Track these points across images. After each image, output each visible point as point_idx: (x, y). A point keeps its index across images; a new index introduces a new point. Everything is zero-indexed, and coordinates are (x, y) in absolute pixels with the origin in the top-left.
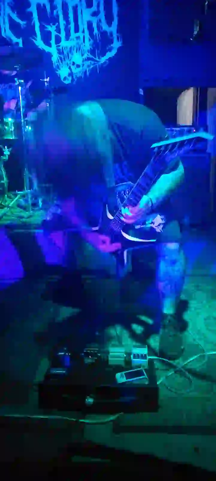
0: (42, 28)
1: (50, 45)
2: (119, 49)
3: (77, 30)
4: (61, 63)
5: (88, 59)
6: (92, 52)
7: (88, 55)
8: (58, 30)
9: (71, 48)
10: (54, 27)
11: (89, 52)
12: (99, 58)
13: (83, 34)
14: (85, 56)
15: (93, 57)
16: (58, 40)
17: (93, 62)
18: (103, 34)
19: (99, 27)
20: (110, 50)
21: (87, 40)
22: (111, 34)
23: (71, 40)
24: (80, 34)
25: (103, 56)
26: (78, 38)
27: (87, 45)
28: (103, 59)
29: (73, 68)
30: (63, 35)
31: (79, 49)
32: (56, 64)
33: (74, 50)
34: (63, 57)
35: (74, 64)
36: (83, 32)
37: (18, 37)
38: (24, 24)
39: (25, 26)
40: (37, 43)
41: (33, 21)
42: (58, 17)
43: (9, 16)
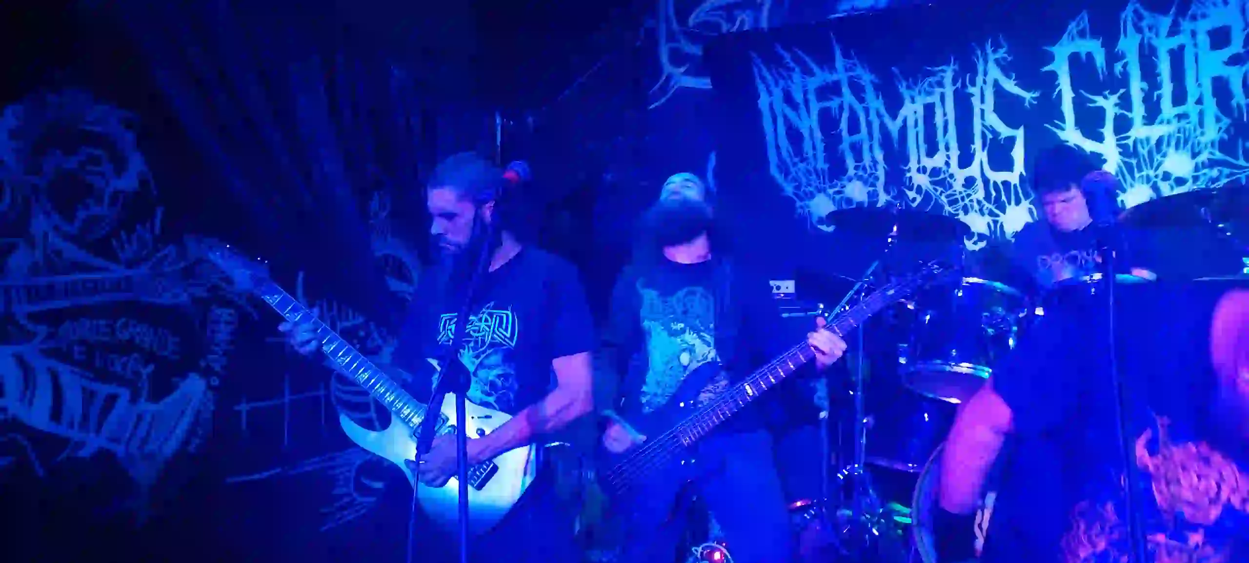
1: (1100, 138)
3: (1179, 98)
4: (1128, 177)
16: (1122, 125)
17: (1227, 171)
19: (1246, 89)
23: (1161, 122)
29: (1164, 185)
30: (1138, 111)
32: (1114, 179)
33: (1169, 145)
35: (1166, 176)
37: (1014, 126)
38: (1034, 99)
39: (1035, 103)
40: (1062, 135)
41: (1057, 90)
42: (1125, 75)
43: (996, 84)
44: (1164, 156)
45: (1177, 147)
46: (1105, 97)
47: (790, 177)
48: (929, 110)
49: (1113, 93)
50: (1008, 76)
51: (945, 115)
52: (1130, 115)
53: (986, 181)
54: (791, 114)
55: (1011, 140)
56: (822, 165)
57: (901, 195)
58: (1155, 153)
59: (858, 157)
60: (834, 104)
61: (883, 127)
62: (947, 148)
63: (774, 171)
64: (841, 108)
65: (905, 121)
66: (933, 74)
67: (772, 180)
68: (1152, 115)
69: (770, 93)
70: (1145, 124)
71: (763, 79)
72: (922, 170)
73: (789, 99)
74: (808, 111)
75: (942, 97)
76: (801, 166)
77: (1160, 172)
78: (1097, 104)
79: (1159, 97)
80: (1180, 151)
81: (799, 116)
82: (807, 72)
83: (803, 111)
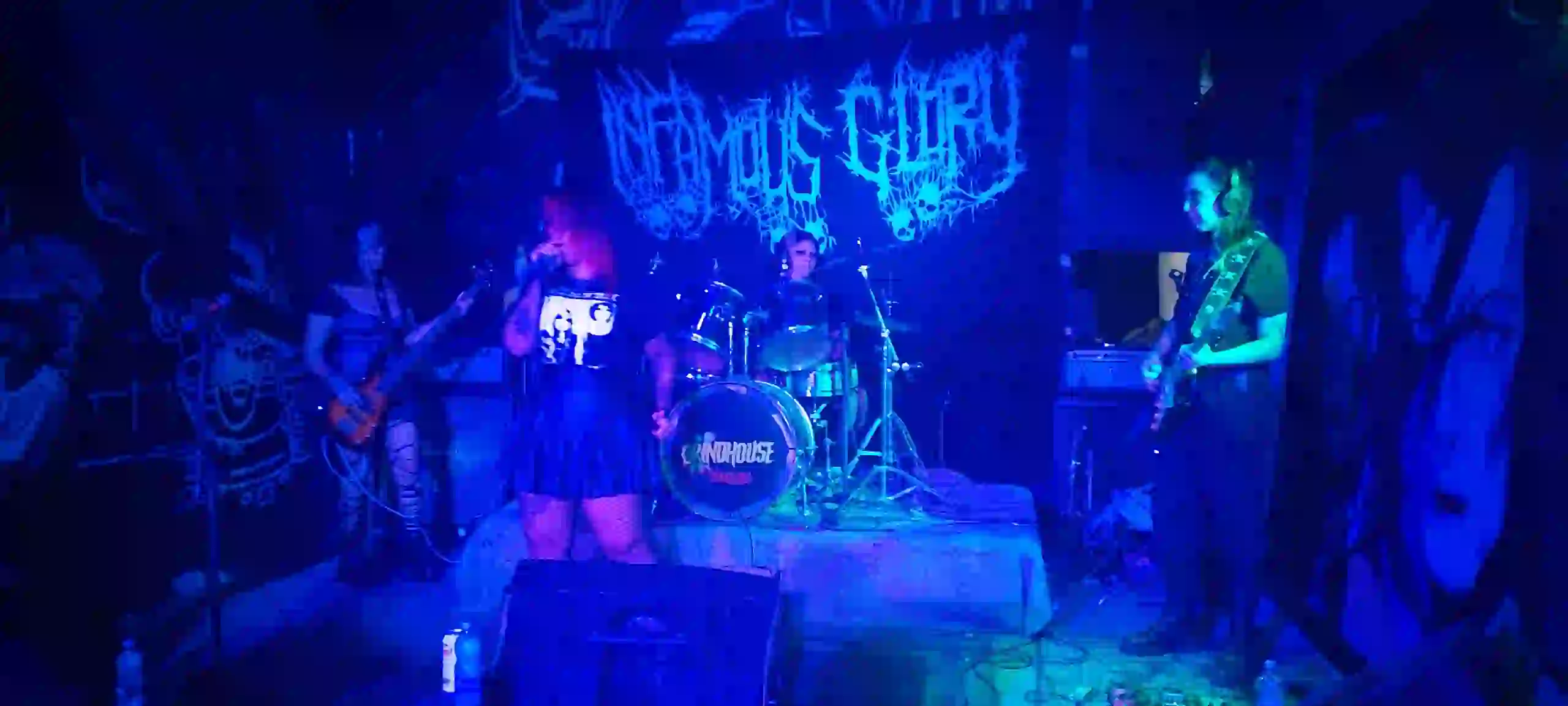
0: (862, 139)
1: (875, 169)
2: (1018, 178)
3: (932, 141)
4: (895, 202)
5: (953, 195)
6: (962, 182)
7: (953, 187)
8: (895, 142)
9: (919, 173)
10: (887, 138)
11: (956, 180)
12: (976, 194)
13: (945, 149)
14: (948, 189)
15: (964, 192)
16: (893, 160)
17: (962, 201)
18: (988, 150)
19: (979, 137)
20: (1000, 179)
21: (952, 161)
22: (1004, 148)
23: (920, 160)
24: (939, 149)
25: (984, 190)
26: (934, 156)
27: (953, 170)
28: (984, 197)
29: (920, 211)
30: (903, 149)
31: (934, 176)
32: (885, 204)
33: (924, 178)
34: (900, 192)
35: (922, 203)
36: (946, 145)
37: (812, 153)
38: (828, 133)
39: (829, 136)
40: (849, 165)
41: (845, 129)
42: (896, 120)
43: (800, 118)
44: (920, 187)
45: (930, 180)
46: (881, 136)
47: (631, 188)
48: (747, 137)
49: (887, 132)
50: (810, 113)
51: (759, 141)
52: (898, 152)
53: (791, 201)
54: (631, 129)
55: (811, 167)
56: (659, 179)
57: (725, 210)
58: (914, 183)
59: (690, 175)
60: (668, 124)
61: (710, 147)
62: (761, 170)
63: (617, 182)
64: (675, 126)
65: (727, 143)
66: (752, 104)
67: (615, 189)
68: (913, 154)
69: (613, 110)
70: (909, 161)
71: (607, 96)
72: (741, 188)
73: (629, 116)
74: (646, 129)
75: (758, 124)
76: (641, 179)
77: (917, 201)
78: (874, 141)
79: (919, 139)
80: (931, 184)
81: (638, 131)
82: (645, 92)
83: (642, 129)
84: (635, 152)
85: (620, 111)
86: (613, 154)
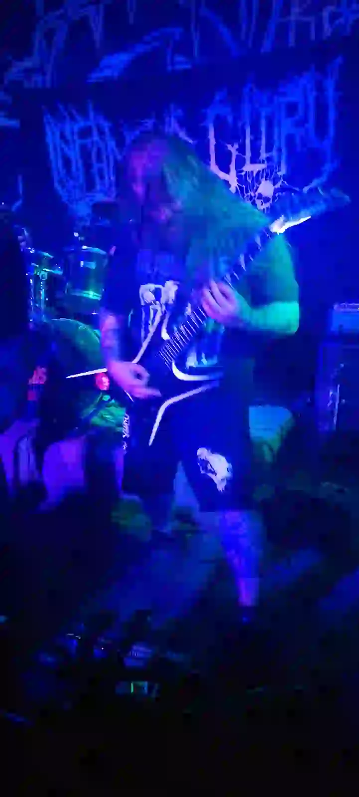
0: (219, 148)
1: (227, 171)
2: (332, 172)
3: (269, 149)
5: (282, 189)
6: (289, 179)
7: (283, 183)
8: (242, 150)
9: (258, 174)
10: (236, 146)
11: (285, 178)
12: (300, 188)
13: (279, 153)
14: (278, 185)
15: (291, 187)
16: (240, 163)
18: (311, 152)
20: (319, 175)
21: (283, 162)
22: (323, 151)
23: (260, 163)
24: (274, 153)
26: (270, 159)
27: (283, 169)
29: (258, 202)
30: (248, 154)
31: (270, 174)
33: (262, 177)
34: (244, 188)
35: (260, 196)
36: (279, 150)
41: (207, 139)
42: (243, 131)
44: (260, 183)
46: (232, 145)
49: (237, 142)
50: (183, 129)
52: (243, 157)
54: (63, 146)
56: (82, 182)
58: (255, 181)
59: (102, 178)
60: (88, 141)
61: (115, 157)
63: (57, 186)
64: (92, 143)
66: (141, 124)
67: (55, 190)
68: (255, 157)
69: (53, 133)
70: (251, 163)
71: (49, 123)
73: (63, 136)
74: (74, 145)
76: (71, 183)
77: (257, 194)
78: (228, 149)
79: (259, 146)
80: (267, 180)
82: (73, 119)
83: (71, 146)
84: (67, 162)
85: (58, 134)
86: (53, 165)
